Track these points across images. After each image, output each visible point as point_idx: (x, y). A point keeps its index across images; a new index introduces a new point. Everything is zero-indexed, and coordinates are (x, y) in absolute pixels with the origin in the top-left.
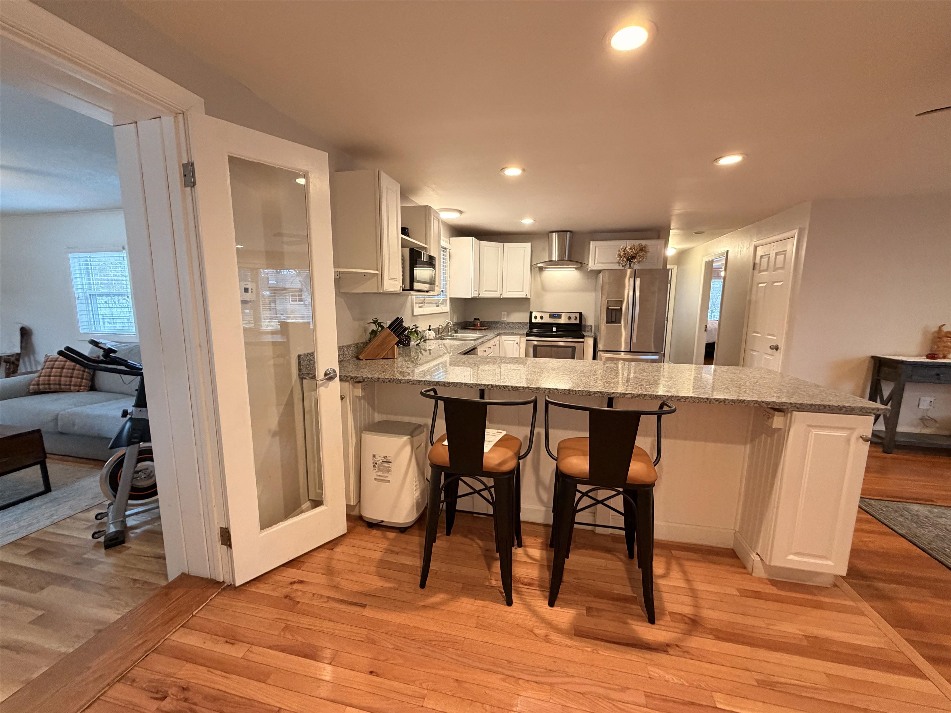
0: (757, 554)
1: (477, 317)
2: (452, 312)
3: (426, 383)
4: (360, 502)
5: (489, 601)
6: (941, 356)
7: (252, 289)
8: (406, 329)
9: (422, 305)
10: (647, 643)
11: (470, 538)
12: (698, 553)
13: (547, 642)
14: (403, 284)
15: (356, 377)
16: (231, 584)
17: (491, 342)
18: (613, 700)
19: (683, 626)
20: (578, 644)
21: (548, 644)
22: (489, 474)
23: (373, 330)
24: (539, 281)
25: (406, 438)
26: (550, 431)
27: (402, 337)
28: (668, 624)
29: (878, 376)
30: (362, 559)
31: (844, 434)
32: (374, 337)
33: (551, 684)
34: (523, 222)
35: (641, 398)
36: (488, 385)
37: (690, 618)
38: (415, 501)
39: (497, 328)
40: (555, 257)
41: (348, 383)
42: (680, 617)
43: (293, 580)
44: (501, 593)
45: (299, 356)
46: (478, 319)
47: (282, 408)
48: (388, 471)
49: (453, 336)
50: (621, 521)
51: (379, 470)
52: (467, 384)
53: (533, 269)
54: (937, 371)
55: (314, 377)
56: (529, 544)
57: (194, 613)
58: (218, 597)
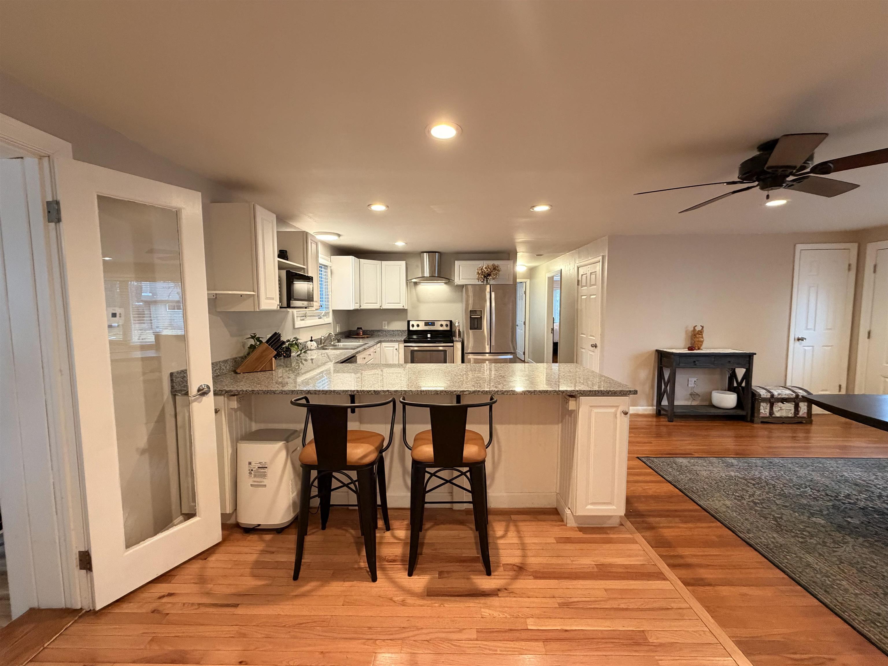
0: (569, 509)
1: (359, 327)
2: (335, 322)
3: (299, 392)
4: (236, 510)
5: (357, 581)
6: (697, 348)
7: (120, 314)
8: (284, 343)
9: (304, 318)
10: (483, 592)
11: (344, 530)
12: (530, 515)
13: (404, 606)
14: (280, 302)
15: (231, 391)
16: (90, 610)
17: (372, 350)
18: (451, 640)
19: (511, 573)
20: (429, 602)
21: (404, 607)
22: (352, 468)
23: (251, 345)
24: (414, 294)
25: (281, 444)
26: (407, 426)
27: (280, 350)
28: (501, 574)
29: (661, 364)
30: (237, 563)
31: (613, 410)
32: (252, 351)
33: (402, 639)
34: (396, 244)
35: (476, 393)
36: (354, 391)
37: (517, 566)
38: (291, 501)
39: (379, 336)
40: (427, 274)
41: (222, 397)
42: (511, 567)
43: (163, 594)
44: (367, 572)
45: (172, 374)
46: (361, 328)
47: (152, 425)
48: (264, 476)
49: (336, 346)
50: (468, 497)
51: (255, 476)
52: (335, 391)
53: (409, 283)
54: (694, 359)
55: (187, 394)
56: (396, 527)
57: (45, 646)
58: (76, 625)
